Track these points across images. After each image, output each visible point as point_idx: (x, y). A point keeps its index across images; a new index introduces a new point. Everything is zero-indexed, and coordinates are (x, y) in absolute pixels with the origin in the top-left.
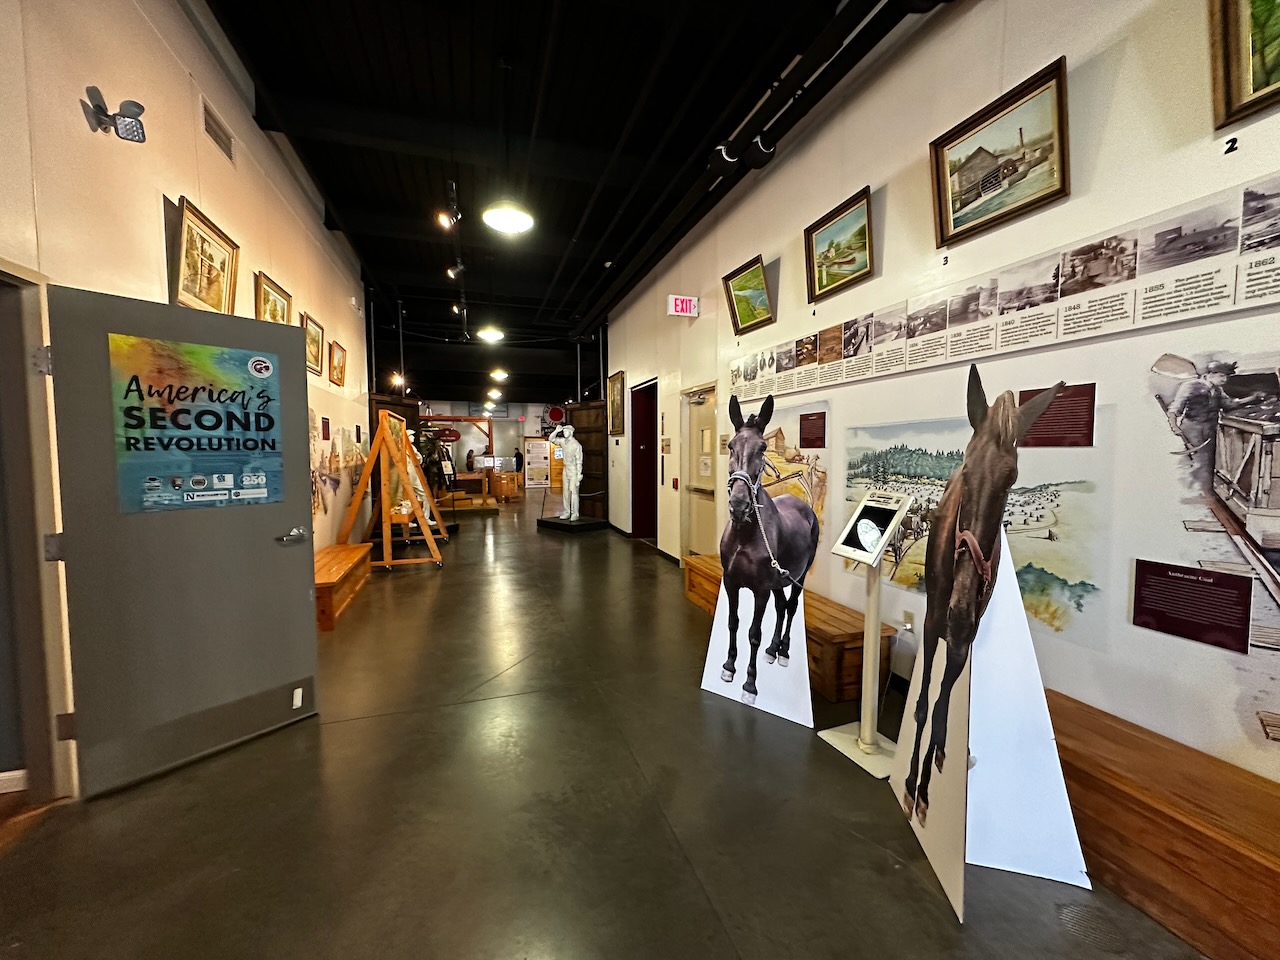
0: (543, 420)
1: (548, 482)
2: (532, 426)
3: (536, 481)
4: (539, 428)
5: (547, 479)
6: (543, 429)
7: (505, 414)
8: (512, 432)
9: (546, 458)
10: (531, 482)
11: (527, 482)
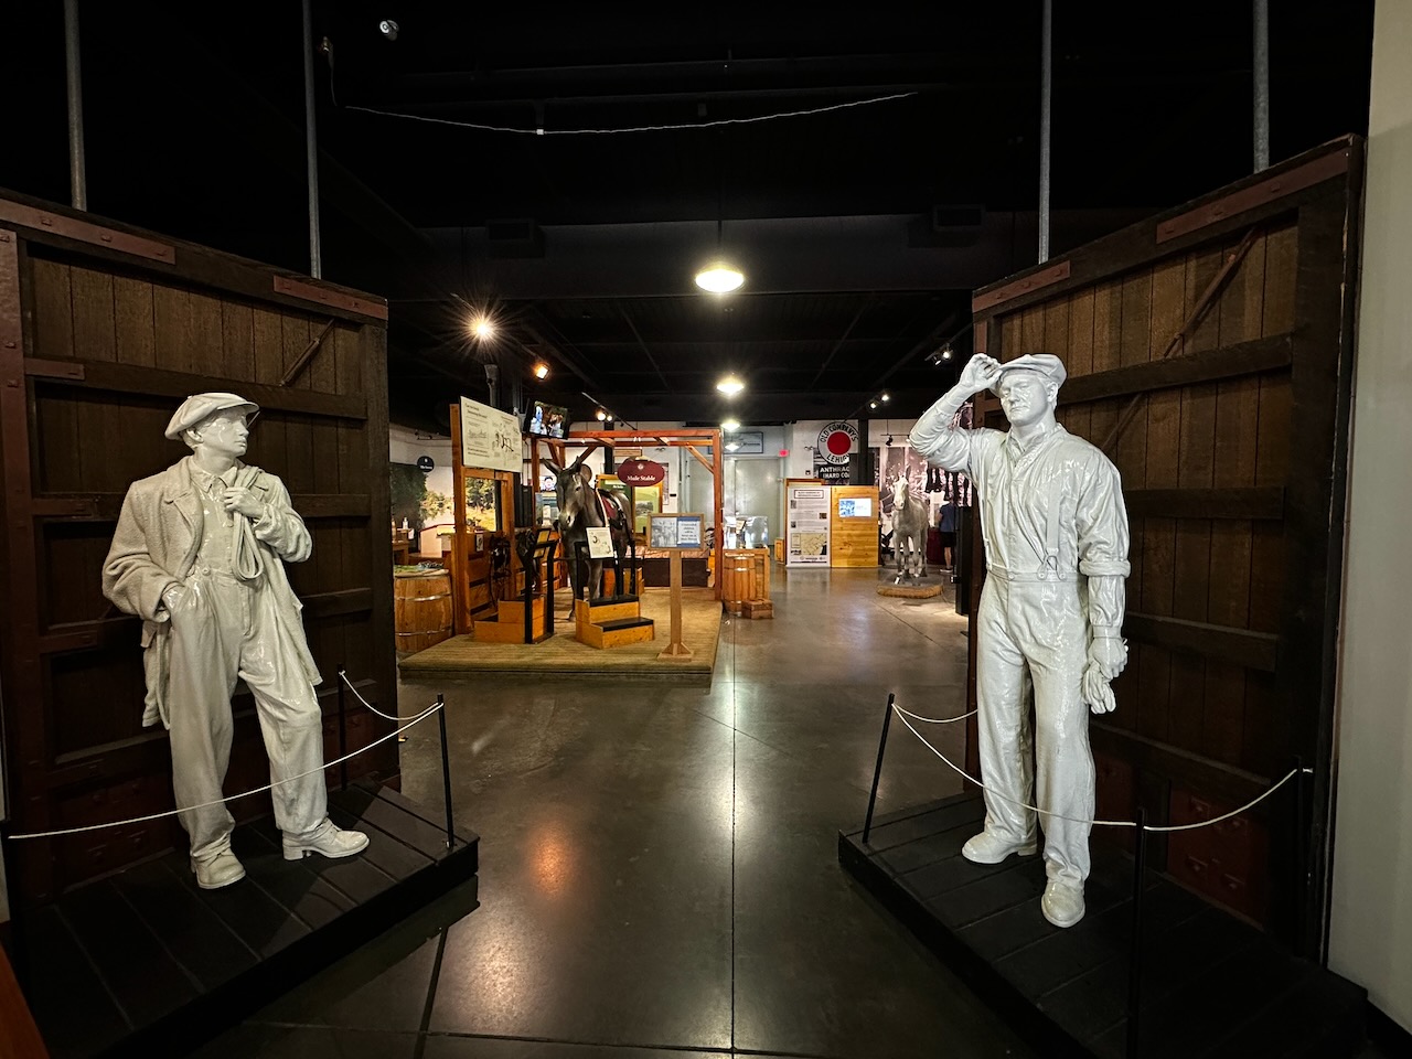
0: (818, 454)
1: (827, 558)
2: (800, 463)
3: (805, 556)
4: (811, 468)
5: (824, 553)
6: (817, 467)
7: (759, 449)
8: (770, 478)
9: (823, 516)
10: (798, 558)
11: (790, 557)
